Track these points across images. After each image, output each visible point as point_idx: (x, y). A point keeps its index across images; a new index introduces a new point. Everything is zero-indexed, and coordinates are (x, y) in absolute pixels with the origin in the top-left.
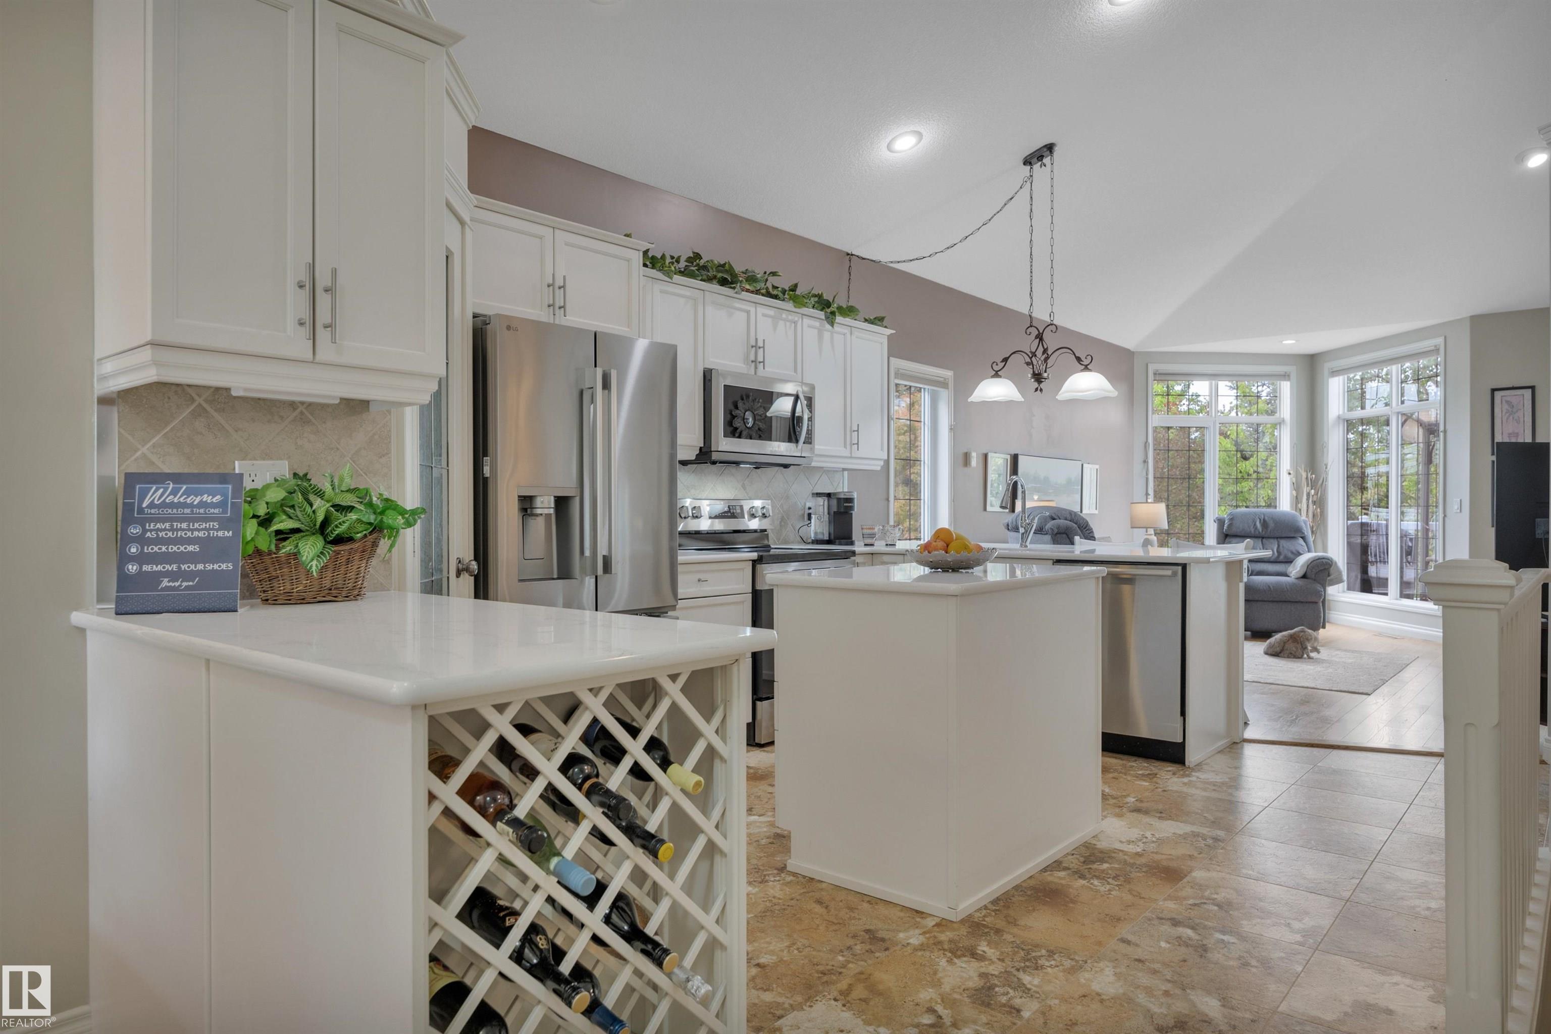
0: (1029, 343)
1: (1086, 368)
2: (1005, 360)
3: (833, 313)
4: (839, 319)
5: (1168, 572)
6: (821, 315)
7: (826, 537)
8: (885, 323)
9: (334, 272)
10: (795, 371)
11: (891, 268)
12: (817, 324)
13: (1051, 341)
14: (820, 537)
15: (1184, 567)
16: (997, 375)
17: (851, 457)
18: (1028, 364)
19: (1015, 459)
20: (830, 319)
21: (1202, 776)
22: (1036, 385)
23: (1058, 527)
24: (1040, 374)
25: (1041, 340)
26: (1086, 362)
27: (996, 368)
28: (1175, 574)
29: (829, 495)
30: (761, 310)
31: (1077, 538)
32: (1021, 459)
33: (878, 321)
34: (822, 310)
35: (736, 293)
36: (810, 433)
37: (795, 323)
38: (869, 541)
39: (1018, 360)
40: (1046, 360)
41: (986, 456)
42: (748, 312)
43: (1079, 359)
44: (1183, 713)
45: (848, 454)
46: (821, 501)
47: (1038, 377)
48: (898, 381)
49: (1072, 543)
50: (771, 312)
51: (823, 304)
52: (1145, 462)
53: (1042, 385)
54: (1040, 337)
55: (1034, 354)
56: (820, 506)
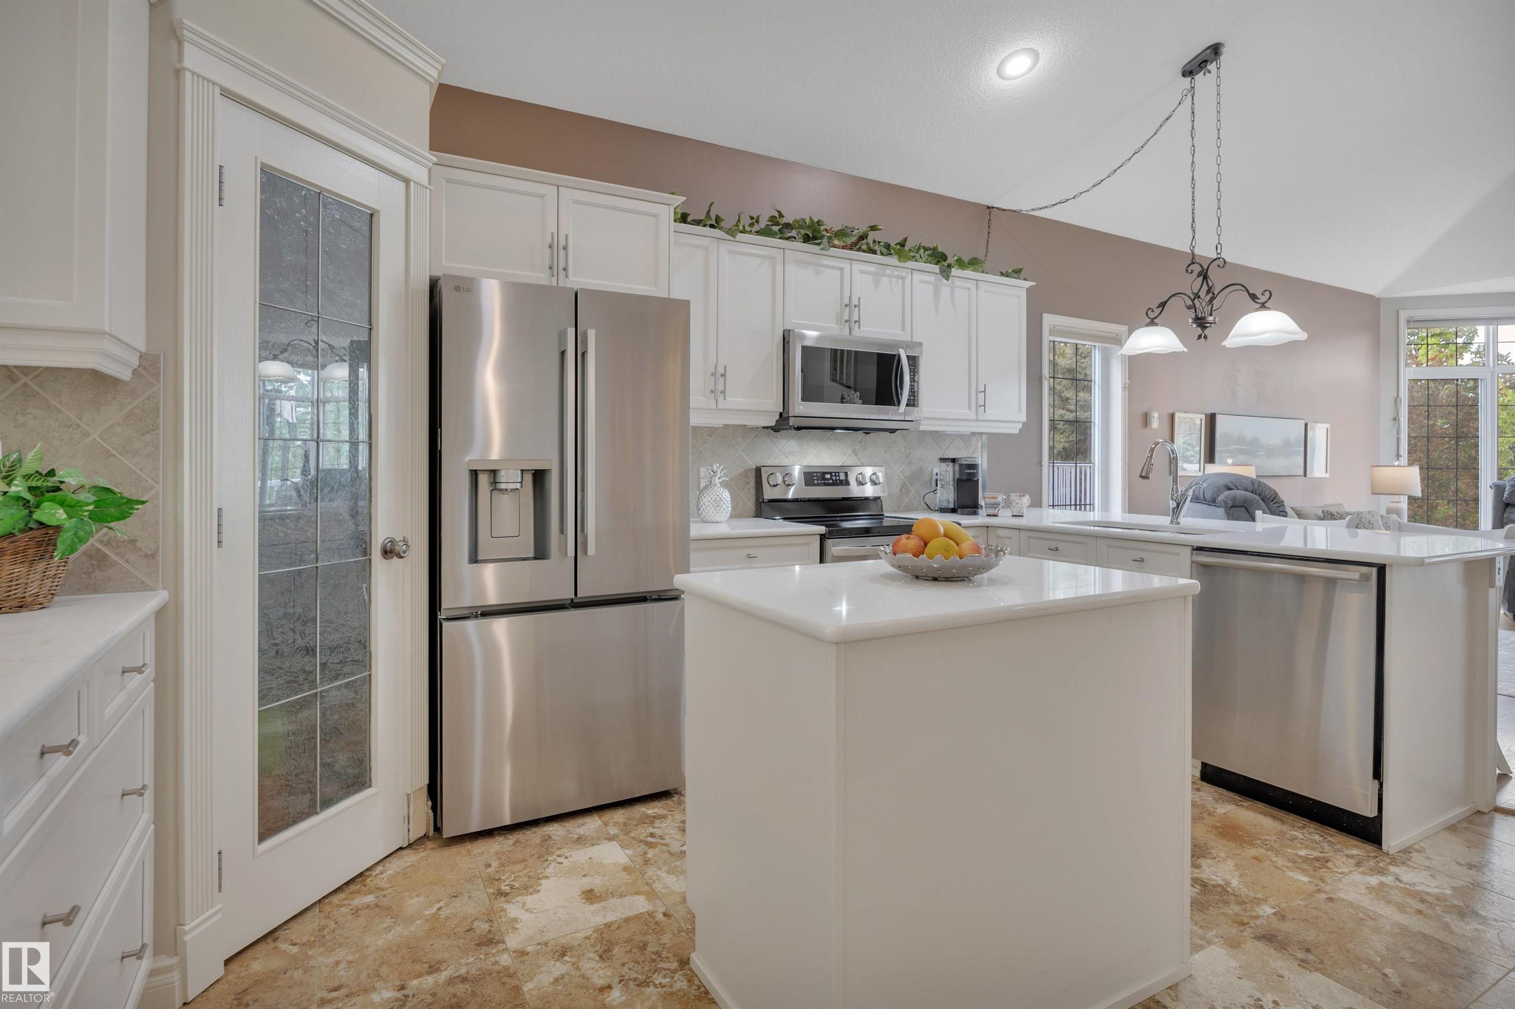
0: (1190, 283)
1: (1263, 306)
2: (1163, 305)
3: (949, 266)
4: (955, 271)
5: (1354, 573)
6: (936, 268)
7: (952, 506)
8: (1023, 274)
10: (903, 329)
11: (1032, 216)
12: (932, 278)
13: (1217, 279)
14: (945, 505)
15: (1382, 570)
16: (1152, 323)
17: (977, 420)
18: (1189, 308)
19: (1211, 419)
20: (945, 273)
22: (1199, 331)
23: (1234, 499)
24: (1203, 318)
25: (1208, 277)
26: (1263, 299)
27: (1152, 315)
28: (1366, 578)
29: (954, 460)
30: (857, 266)
31: (1258, 513)
32: (1219, 419)
33: (1017, 273)
34: (937, 263)
35: (822, 249)
36: (915, 395)
37: (903, 278)
38: (991, 511)
39: (1177, 304)
40: (1211, 300)
41: (1172, 417)
42: (841, 269)
43: (1253, 297)
44: (1377, 773)
45: (972, 416)
46: (949, 468)
47: (1201, 322)
48: (1051, 338)
49: (1253, 519)
50: (872, 268)
51: (938, 257)
52: (1396, 419)
53: (1207, 332)
54: (1204, 275)
55: (1196, 296)
56: (948, 472)
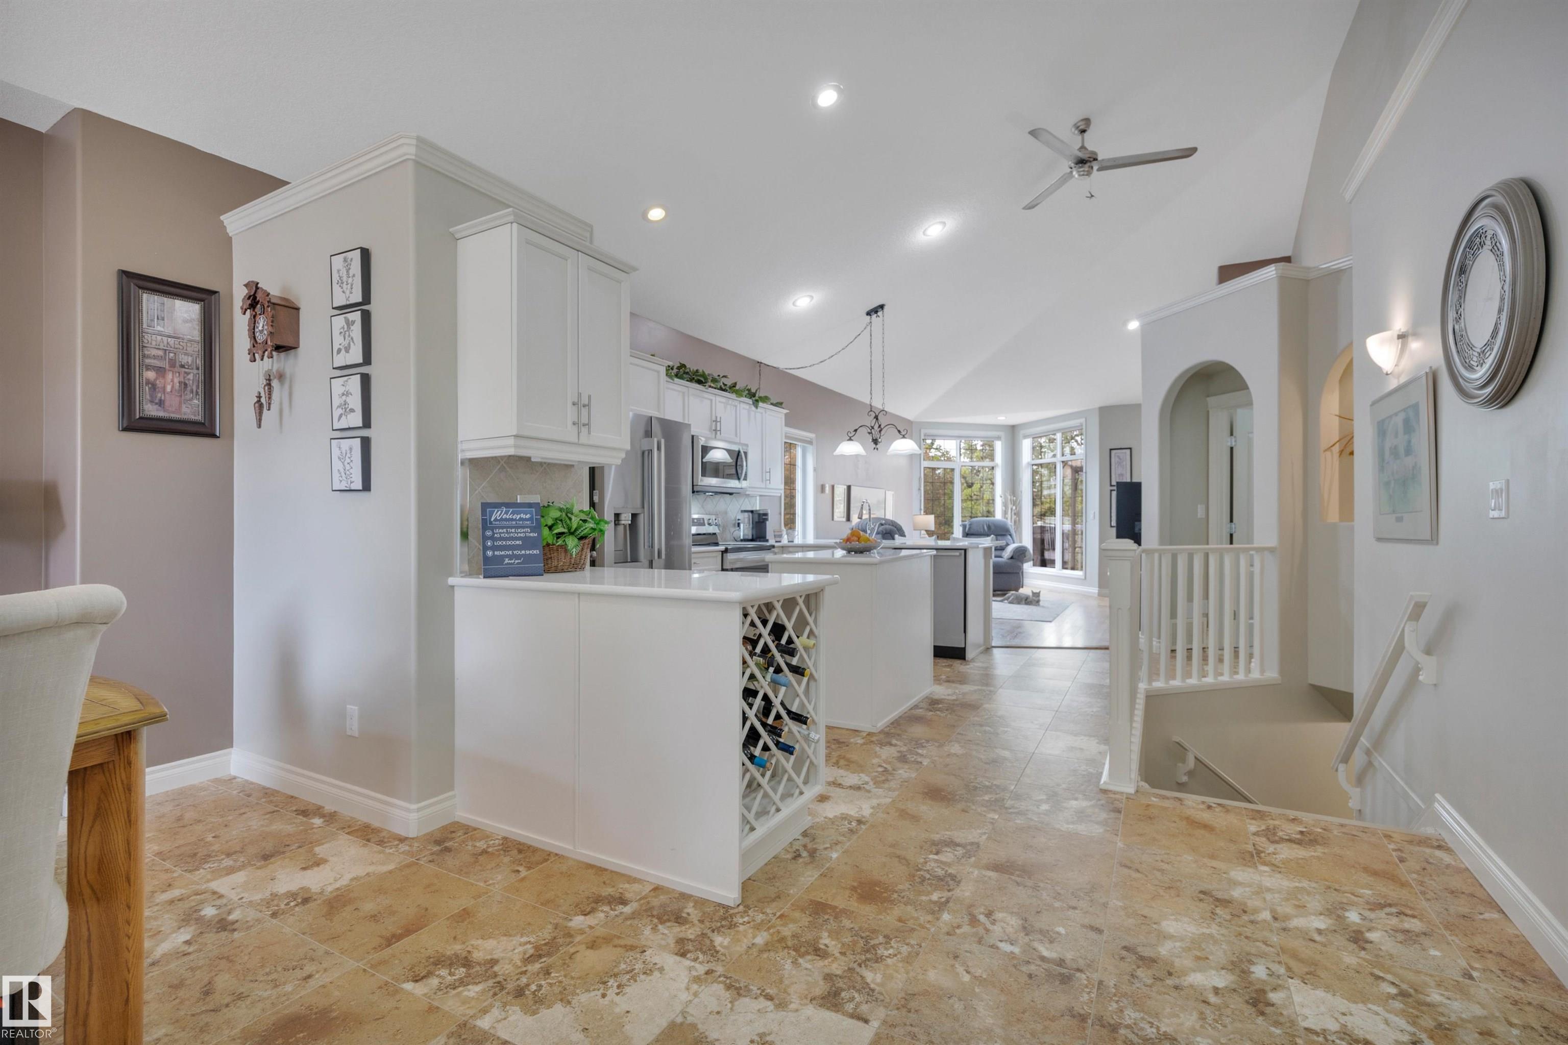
0: (869, 421)
1: (904, 437)
2: (856, 431)
3: (757, 401)
4: (761, 404)
5: (957, 553)
6: (750, 401)
7: (750, 537)
8: (783, 406)
9: (589, 397)
10: (736, 435)
11: (789, 374)
12: (747, 407)
13: (883, 420)
14: (747, 537)
15: (965, 550)
16: (850, 439)
17: (766, 488)
18: (869, 433)
19: (849, 488)
20: (756, 403)
21: (976, 664)
22: (874, 446)
23: (886, 530)
24: (876, 440)
25: (877, 419)
26: (903, 433)
27: (850, 435)
28: (960, 554)
29: (752, 512)
30: (719, 399)
31: (896, 536)
32: (852, 488)
33: (779, 404)
34: (750, 398)
35: (705, 388)
36: (746, 475)
37: (736, 406)
38: (778, 539)
39: (863, 431)
40: (880, 431)
41: (833, 487)
42: (711, 400)
43: (899, 431)
44: (965, 632)
45: (764, 486)
46: (746, 514)
47: (875, 441)
49: (893, 539)
50: (723, 400)
51: (752, 395)
52: (919, 489)
53: (878, 446)
54: (876, 417)
55: (873, 428)
56: (745, 519)
